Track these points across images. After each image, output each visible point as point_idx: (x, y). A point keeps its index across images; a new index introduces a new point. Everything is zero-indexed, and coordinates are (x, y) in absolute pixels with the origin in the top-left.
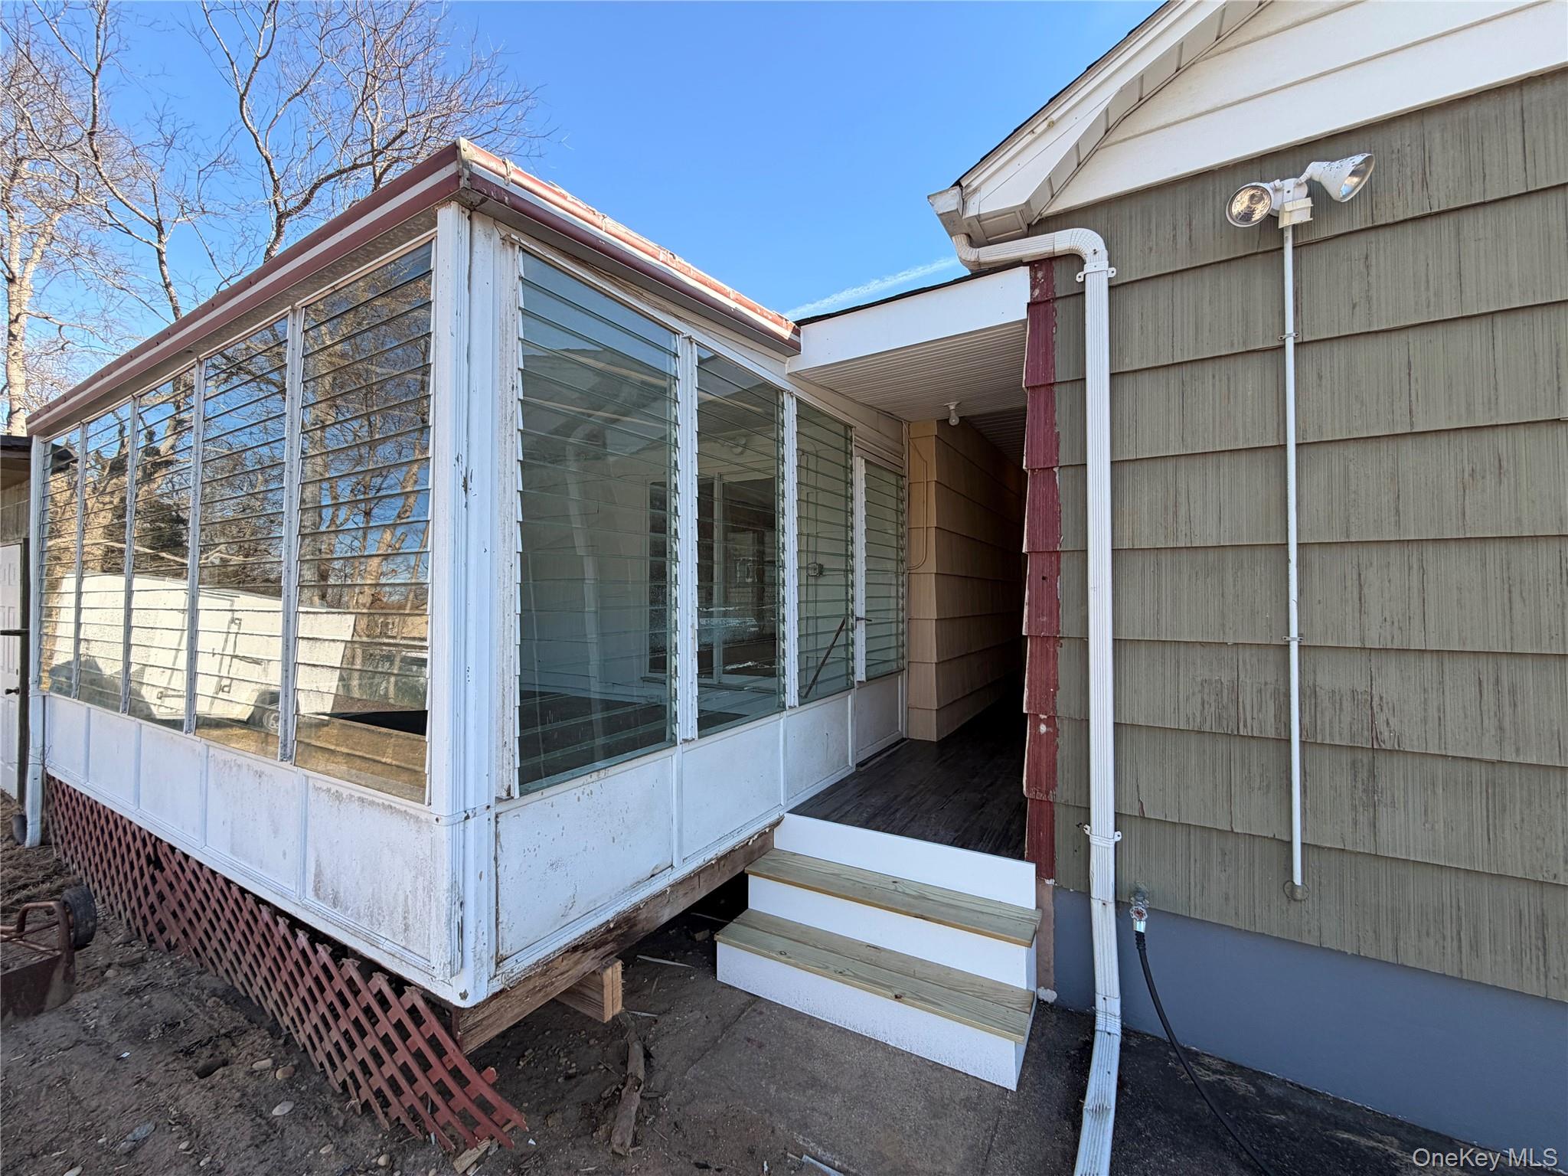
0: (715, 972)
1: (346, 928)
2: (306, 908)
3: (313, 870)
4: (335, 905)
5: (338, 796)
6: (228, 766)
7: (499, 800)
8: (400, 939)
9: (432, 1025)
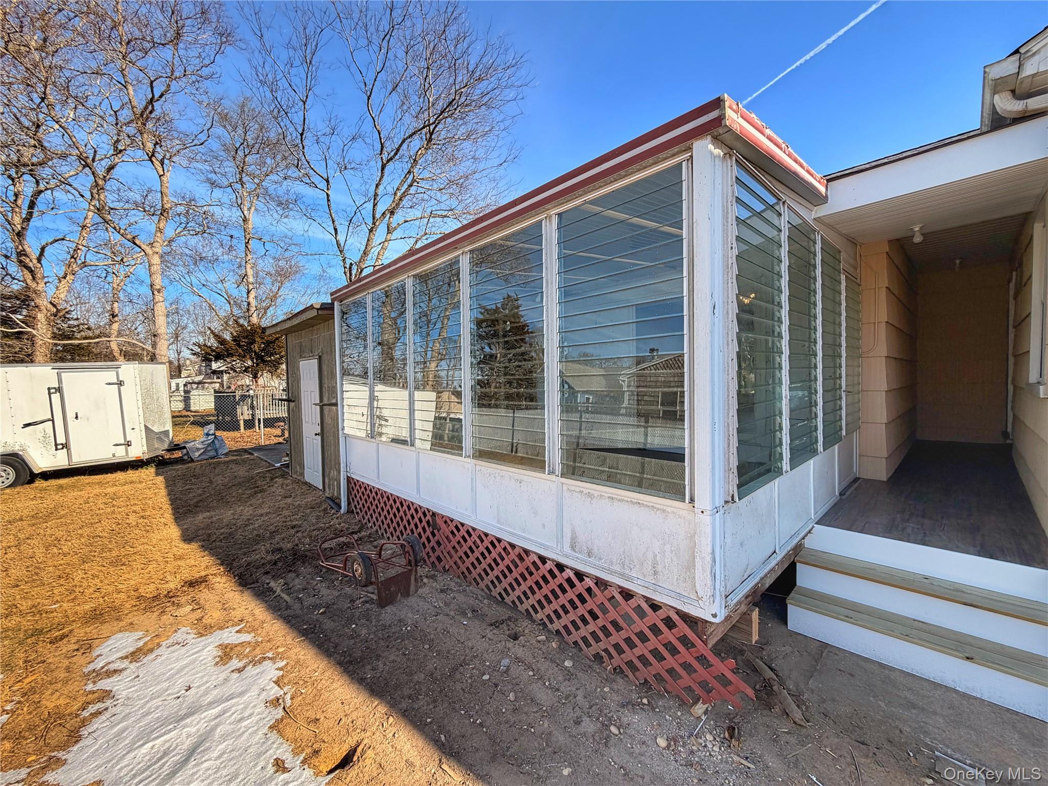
0: (786, 623)
1: (603, 569)
2: (567, 556)
3: (569, 535)
4: (589, 556)
5: (590, 495)
6: (492, 476)
7: (726, 502)
8: (650, 579)
9: (683, 628)
